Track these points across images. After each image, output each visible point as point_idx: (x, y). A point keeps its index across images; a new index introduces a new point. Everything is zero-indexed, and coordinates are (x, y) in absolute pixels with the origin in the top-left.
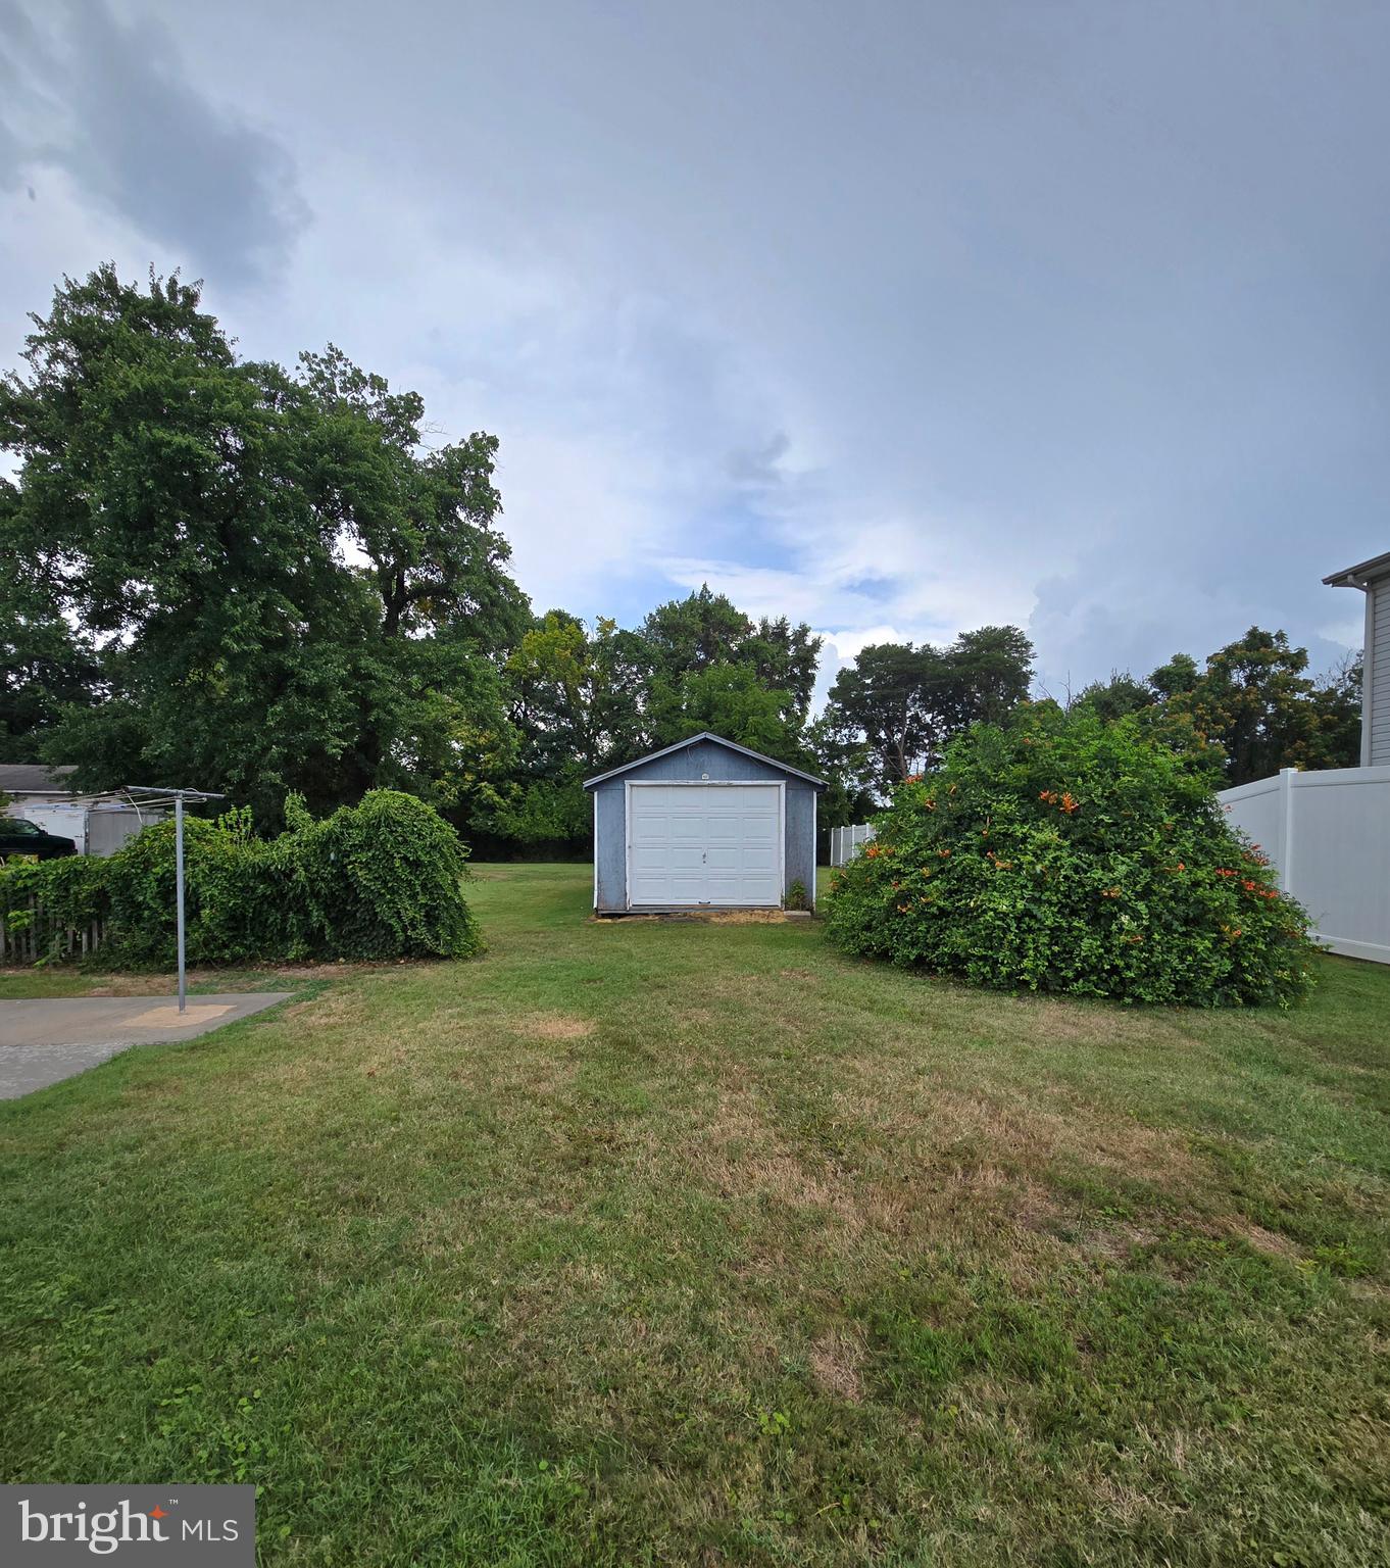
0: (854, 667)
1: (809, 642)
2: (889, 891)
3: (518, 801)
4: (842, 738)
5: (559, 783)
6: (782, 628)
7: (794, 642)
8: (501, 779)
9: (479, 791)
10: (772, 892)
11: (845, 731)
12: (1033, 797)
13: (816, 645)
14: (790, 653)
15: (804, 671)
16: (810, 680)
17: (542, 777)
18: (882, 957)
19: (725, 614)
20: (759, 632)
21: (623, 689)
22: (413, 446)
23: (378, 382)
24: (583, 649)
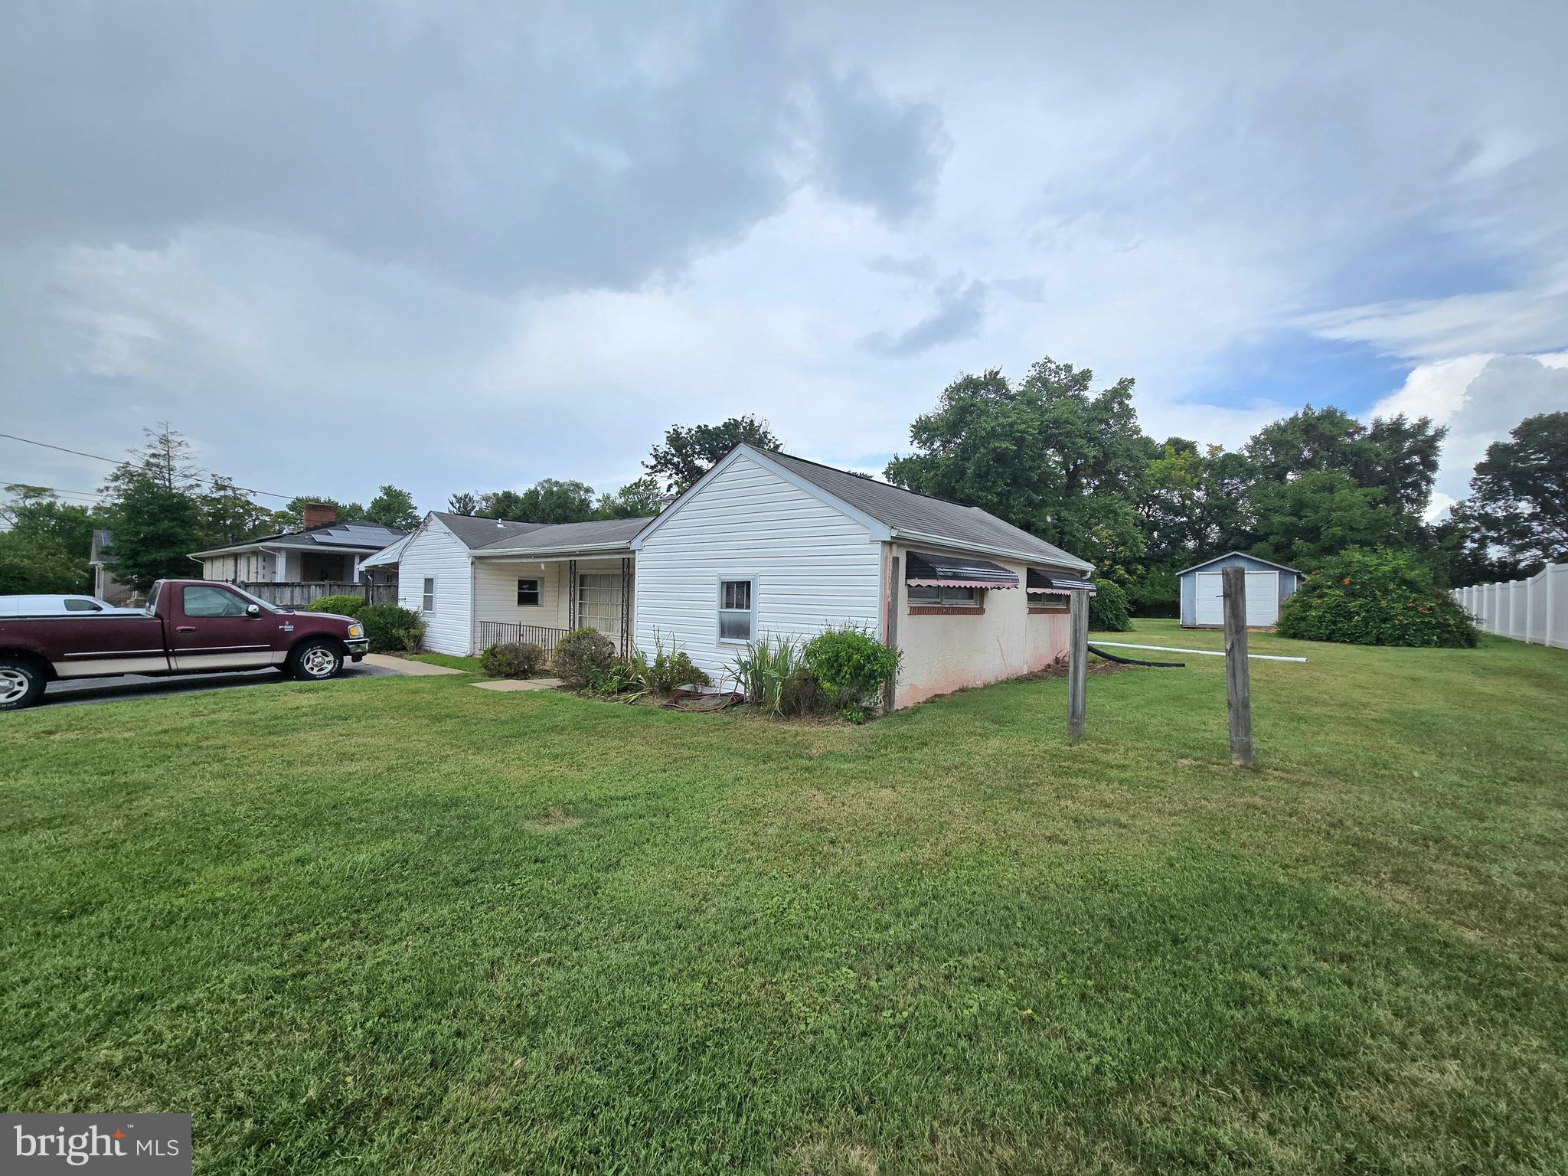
0: (1511, 439)
3: (1142, 577)
6: (1398, 424)
7: (1414, 434)
8: (1129, 563)
9: (1114, 571)
11: (1501, 503)
13: (1440, 434)
14: (1407, 444)
15: (1423, 458)
16: (1433, 465)
17: (1161, 561)
19: (1326, 427)
20: (1369, 432)
21: (1229, 494)
22: (1086, 393)
23: (1068, 368)
24: (1197, 465)
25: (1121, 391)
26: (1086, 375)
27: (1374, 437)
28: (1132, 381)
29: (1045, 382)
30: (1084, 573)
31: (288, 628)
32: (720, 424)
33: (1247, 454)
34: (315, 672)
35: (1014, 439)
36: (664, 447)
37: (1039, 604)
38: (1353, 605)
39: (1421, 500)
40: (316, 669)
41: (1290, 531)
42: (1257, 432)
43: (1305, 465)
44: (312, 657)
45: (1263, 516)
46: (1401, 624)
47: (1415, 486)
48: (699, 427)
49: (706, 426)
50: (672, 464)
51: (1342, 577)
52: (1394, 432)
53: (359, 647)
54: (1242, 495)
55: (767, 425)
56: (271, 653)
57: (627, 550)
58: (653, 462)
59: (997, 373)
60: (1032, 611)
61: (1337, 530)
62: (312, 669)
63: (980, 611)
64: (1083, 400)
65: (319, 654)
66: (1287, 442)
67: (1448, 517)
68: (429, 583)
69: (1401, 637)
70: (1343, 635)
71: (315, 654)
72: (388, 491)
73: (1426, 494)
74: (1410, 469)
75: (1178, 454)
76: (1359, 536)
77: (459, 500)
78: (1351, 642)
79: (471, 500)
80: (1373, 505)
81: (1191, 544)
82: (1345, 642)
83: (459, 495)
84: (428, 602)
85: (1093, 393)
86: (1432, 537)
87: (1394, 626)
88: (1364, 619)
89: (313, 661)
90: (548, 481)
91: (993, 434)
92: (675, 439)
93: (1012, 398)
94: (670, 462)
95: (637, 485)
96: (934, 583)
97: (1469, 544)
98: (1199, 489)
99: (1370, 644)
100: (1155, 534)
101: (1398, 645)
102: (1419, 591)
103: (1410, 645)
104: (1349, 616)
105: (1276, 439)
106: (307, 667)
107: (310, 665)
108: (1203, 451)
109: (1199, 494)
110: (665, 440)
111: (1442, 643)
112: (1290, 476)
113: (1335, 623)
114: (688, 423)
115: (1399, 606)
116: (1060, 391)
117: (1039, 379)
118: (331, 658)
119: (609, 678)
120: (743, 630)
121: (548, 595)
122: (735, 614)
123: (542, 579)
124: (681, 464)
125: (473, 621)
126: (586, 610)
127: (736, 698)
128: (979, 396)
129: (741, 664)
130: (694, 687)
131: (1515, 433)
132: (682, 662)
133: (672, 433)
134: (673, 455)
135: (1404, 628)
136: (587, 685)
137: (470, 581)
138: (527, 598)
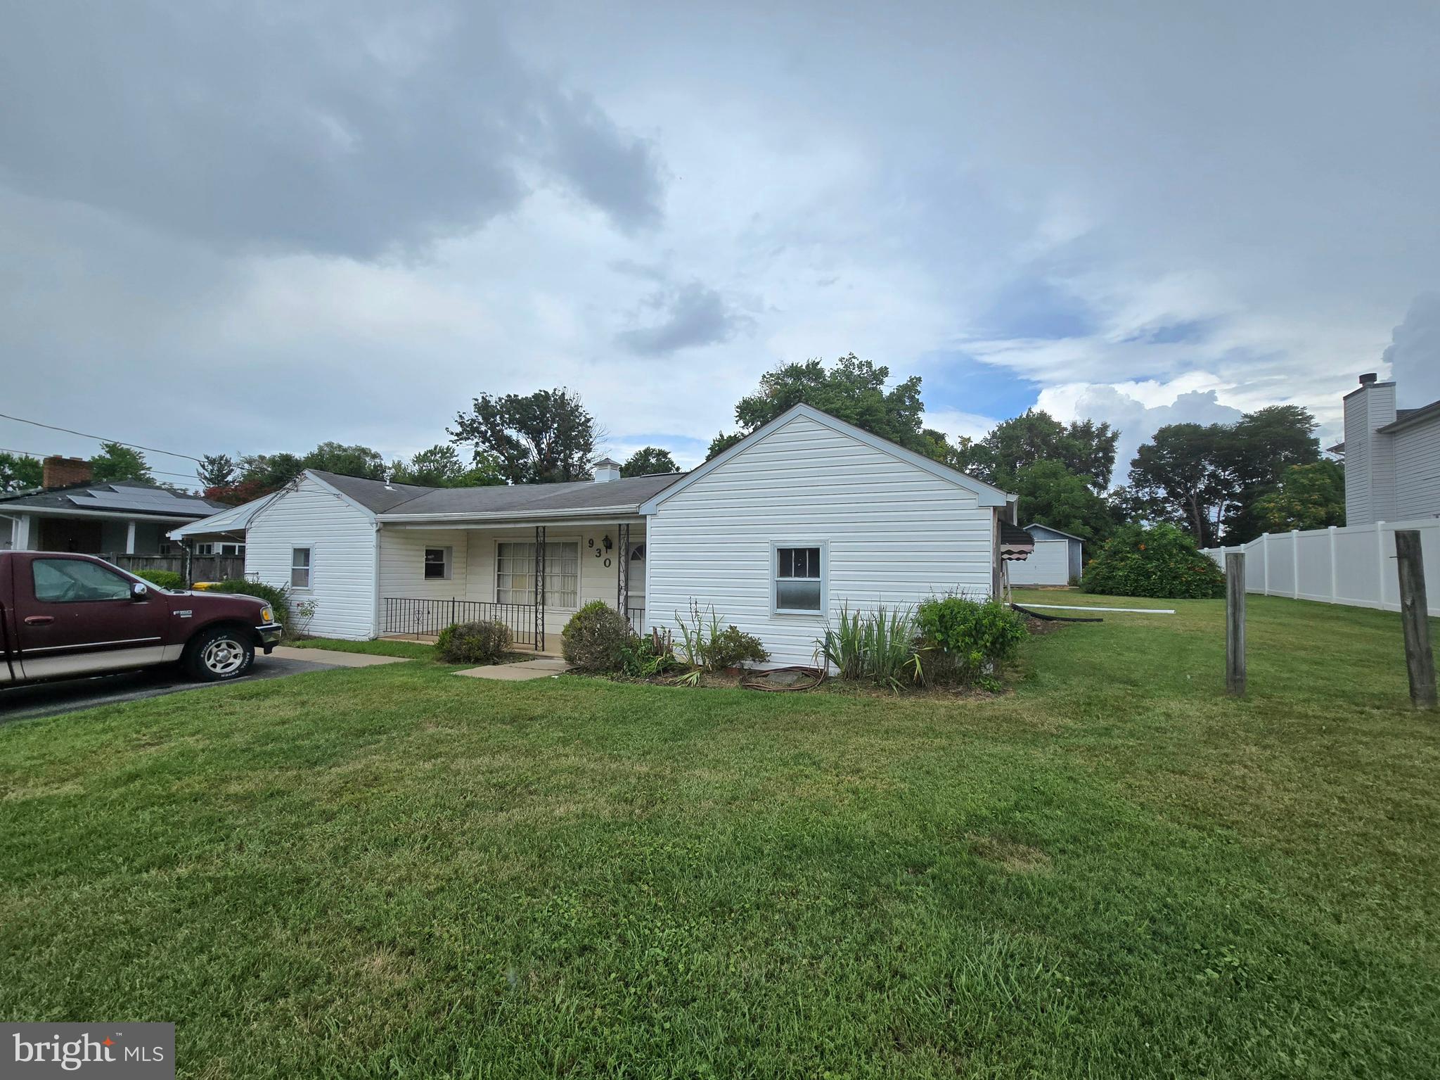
0: (1152, 443)
1: (1109, 434)
2: (1094, 572)
4: (1144, 494)
6: (1087, 427)
7: (1098, 436)
10: (1064, 580)
11: (1147, 490)
12: (1135, 546)
14: (1094, 444)
15: (1106, 454)
16: (1111, 460)
18: (1092, 592)
19: (1041, 427)
20: (1069, 432)
22: (882, 387)
23: (869, 364)
24: (949, 452)
25: (911, 388)
26: (884, 372)
27: (1072, 437)
28: (919, 379)
29: (850, 374)
31: (186, 614)
32: (530, 395)
33: (987, 445)
34: (218, 670)
36: (471, 414)
38: (1150, 566)
40: (219, 666)
42: (993, 428)
43: (1029, 455)
44: (215, 650)
46: (1187, 581)
47: (1100, 474)
48: (509, 396)
49: (515, 396)
50: (480, 432)
51: (1136, 544)
52: (1086, 433)
53: (271, 635)
55: (579, 399)
56: (162, 648)
57: (635, 515)
58: (459, 429)
59: (818, 363)
62: (214, 666)
64: (880, 393)
65: (224, 646)
68: (303, 555)
69: (1187, 592)
70: (1144, 591)
71: (218, 646)
72: (112, 449)
74: (1096, 463)
75: (937, 443)
77: (212, 462)
78: (1151, 596)
79: (227, 461)
82: (1145, 596)
83: (214, 455)
84: (300, 577)
85: (888, 388)
87: (1181, 583)
88: (1159, 578)
89: (216, 655)
90: (330, 445)
92: (484, 408)
93: (826, 386)
94: (477, 430)
95: (433, 453)
99: (1165, 597)
101: (1185, 598)
103: (1193, 597)
104: (1148, 576)
105: (1007, 435)
106: (209, 663)
107: (212, 661)
108: (952, 442)
110: (473, 408)
112: (1018, 465)
113: (1137, 581)
114: (498, 393)
115: (1182, 567)
116: (862, 382)
117: (845, 370)
118: (239, 650)
119: (646, 658)
120: (810, 600)
121: (454, 566)
122: (796, 582)
123: (449, 548)
124: (489, 433)
125: (378, 598)
126: (508, 583)
127: (806, 672)
128: (802, 383)
129: (829, 634)
130: (748, 664)
131: (1155, 438)
132: (733, 635)
133: (480, 401)
134: (480, 423)
135: (1189, 583)
136: (617, 667)
137: (373, 551)
138: (434, 570)
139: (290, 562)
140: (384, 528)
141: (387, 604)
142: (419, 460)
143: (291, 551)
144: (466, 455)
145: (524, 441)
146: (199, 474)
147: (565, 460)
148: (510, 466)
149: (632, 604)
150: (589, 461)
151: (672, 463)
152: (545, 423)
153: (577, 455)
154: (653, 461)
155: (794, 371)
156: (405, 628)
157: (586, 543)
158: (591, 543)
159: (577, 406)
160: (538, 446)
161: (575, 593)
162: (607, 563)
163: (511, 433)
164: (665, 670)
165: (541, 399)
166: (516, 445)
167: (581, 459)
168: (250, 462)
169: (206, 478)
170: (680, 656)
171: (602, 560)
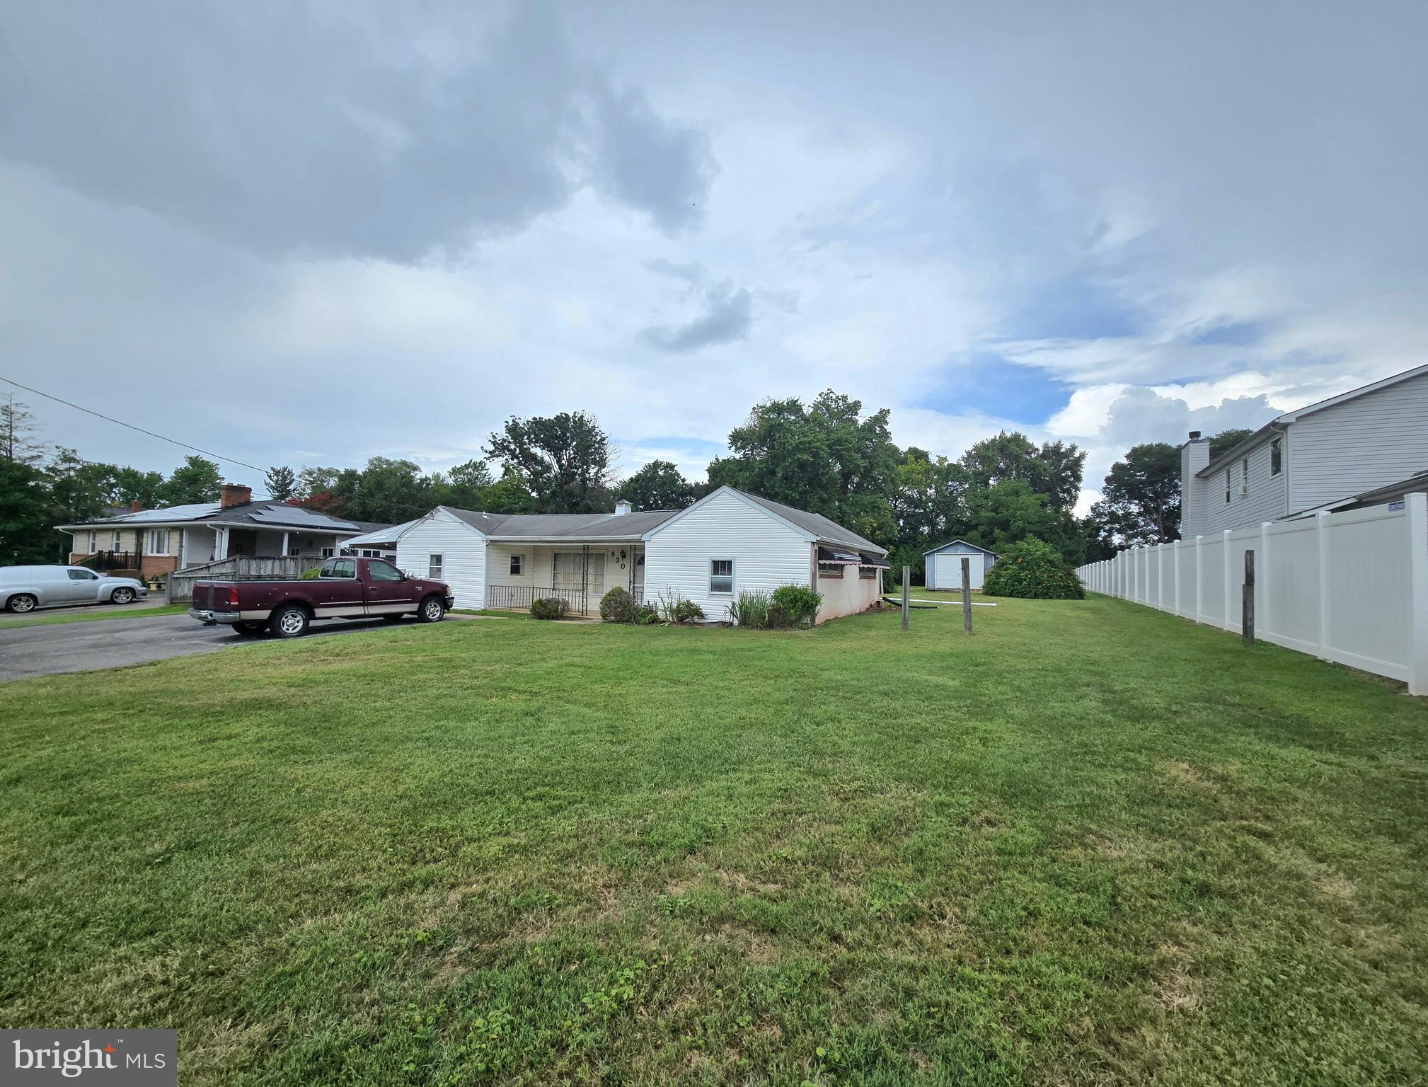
0: (1125, 461)
1: (1077, 455)
4: (1118, 509)
5: (915, 546)
6: (1057, 448)
7: (1066, 456)
11: (1120, 504)
13: (1082, 456)
14: (1063, 462)
15: (1074, 473)
19: (1013, 447)
20: (1041, 452)
21: (951, 493)
22: (857, 418)
23: (845, 398)
24: (930, 469)
25: (881, 418)
26: (857, 405)
27: (1044, 456)
28: (888, 411)
29: (828, 408)
30: (882, 555)
31: (420, 589)
32: (552, 417)
33: (963, 464)
34: (431, 617)
35: (811, 452)
36: (502, 433)
37: (867, 573)
38: (1023, 574)
39: (1073, 500)
41: (993, 523)
42: (970, 448)
43: (1002, 473)
45: (975, 510)
46: (1047, 586)
47: (1068, 491)
48: (535, 418)
49: (540, 418)
50: (509, 450)
51: (1017, 558)
52: (1054, 453)
54: (960, 495)
55: (596, 420)
58: (492, 448)
59: (796, 400)
60: (861, 578)
61: (1020, 523)
63: (842, 577)
64: (855, 422)
65: (433, 606)
66: (989, 457)
67: (1090, 514)
68: (437, 559)
69: (1046, 594)
70: (1018, 593)
72: (194, 462)
73: (1076, 498)
74: (1064, 480)
75: (917, 461)
76: (1034, 528)
77: (277, 473)
79: (289, 472)
80: (1043, 505)
81: (926, 529)
83: (278, 468)
84: (436, 569)
85: (862, 418)
86: (1081, 528)
87: (1043, 587)
88: (1029, 582)
89: (430, 610)
90: (379, 459)
91: (797, 449)
92: (514, 430)
93: (806, 420)
94: (507, 448)
95: (467, 467)
96: (833, 562)
97: (1103, 534)
98: (931, 488)
100: (901, 522)
102: (1056, 567)
105: (983, 454)
106: (426, 614)
108: (933, 459)
109: (931, 491)
110: (504, 429)
111: (1067, 597)
112: (991, 482)
113: (1013, 586)
114: (525, 417)
115: (1045, 575)
116: (839, 414)
117: (824, 404)
118: (439, 608)
119: (643, 615)
120: (726, 587)
121: (526, 567)
122: (721, 578)
123: (523, 556)
124: (518, 451)
125: (487, 585)
126: (560, 578)
127: (723, 623)
128: (784, 418)
129: (734, 604)
130: (696, 619)
131: (1128, 457)
132: (689, 605)
133: (511, 423)
134: (509, 442)
135: (1048, 588)
136: (628, 621)
137: (484, 557)
138: (515, 570)
139: (429, 563)
140: (492, 544)
141: (490, 588)
142: (455, 472)
143: (429, 556)
144: (495, 471)
145: (547, 456)
146: (266, 484)
147: (582, 474)
148: (536, 480)
149: (636, 590)
150: (604, 476)
151: (678, 475)
152: (565, 442)
153: (593, 471)
154: (661, 473)
155: (777, 408)
156: (503, 604)
157: (610, 554)
158: (613, 554)
159: (594, 427)
160: (559, 462)
161: (603, 585)
162: (623, 567)
163: (537, 451)
164: (653, 622)
165: (562, 420)
166: (541, 462)
167: (597, 473)
168: (310, 474)
169: (272, 487)
170: (661, 615)
171: (619, 564)
